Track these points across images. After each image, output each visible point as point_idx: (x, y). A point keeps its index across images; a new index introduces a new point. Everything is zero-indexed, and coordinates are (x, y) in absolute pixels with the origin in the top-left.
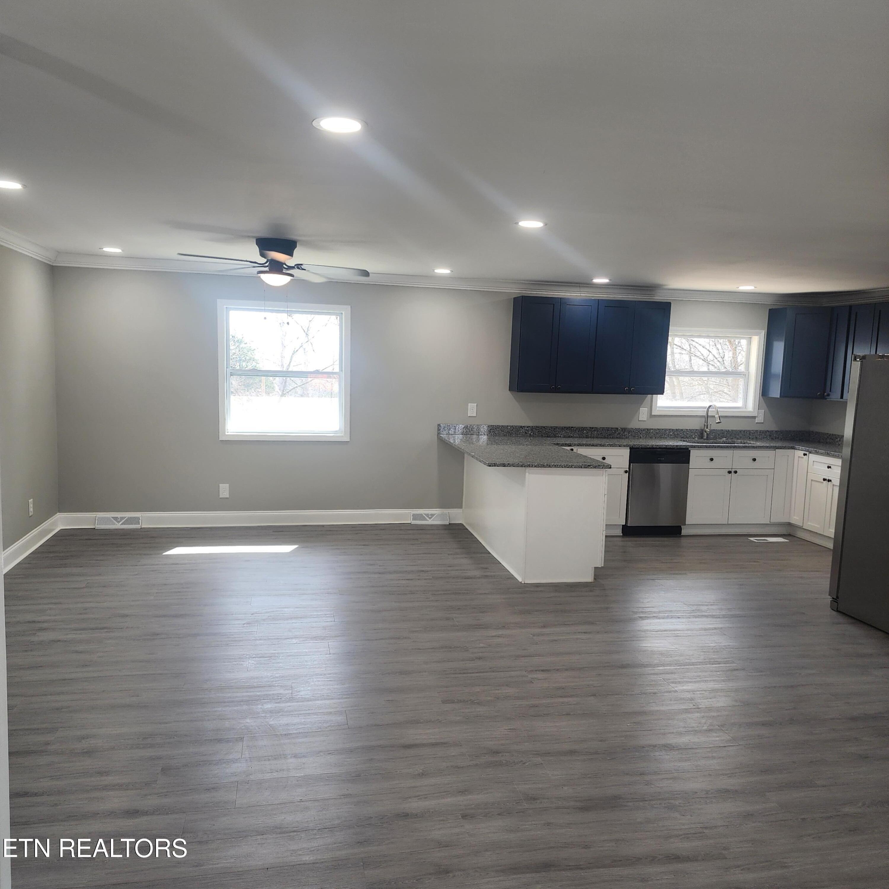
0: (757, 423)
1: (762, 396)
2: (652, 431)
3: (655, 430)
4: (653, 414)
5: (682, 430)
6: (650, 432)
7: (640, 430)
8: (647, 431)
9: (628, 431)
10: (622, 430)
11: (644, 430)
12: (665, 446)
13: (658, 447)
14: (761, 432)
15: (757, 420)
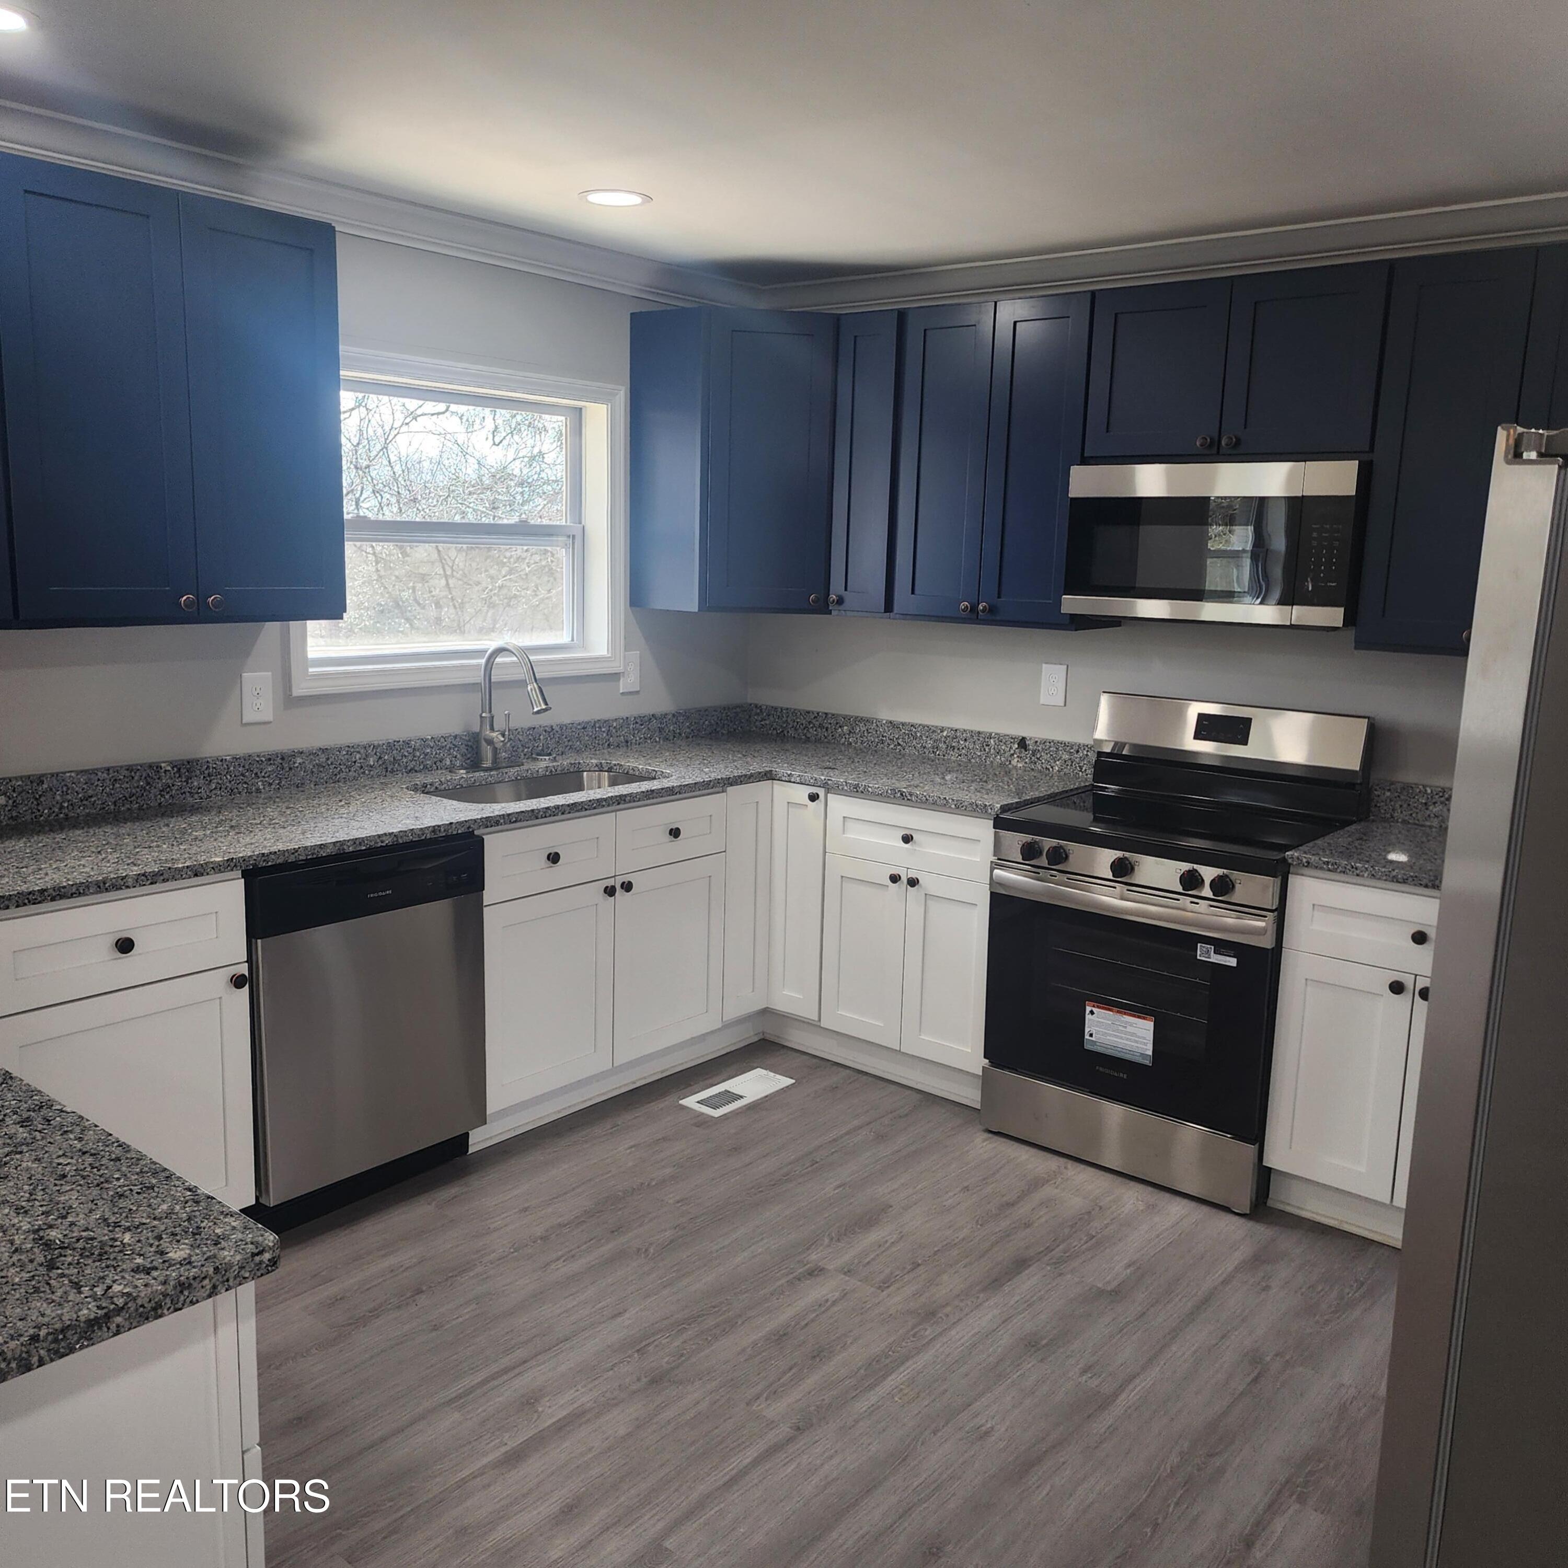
0: (622, 693)
1: (631, 605)
2: (299, 760)
3: (313, 754)
4: (296, 692)
5: (407, 743)
6: (294, 763)
7: (255, 760)
8: (280, 761)
9: (206, 772)
10: (177, 772)
11: (270, 759)
12: (390, 840)
13: (364, 848)
14: (637, 723)
15: (624, 686)
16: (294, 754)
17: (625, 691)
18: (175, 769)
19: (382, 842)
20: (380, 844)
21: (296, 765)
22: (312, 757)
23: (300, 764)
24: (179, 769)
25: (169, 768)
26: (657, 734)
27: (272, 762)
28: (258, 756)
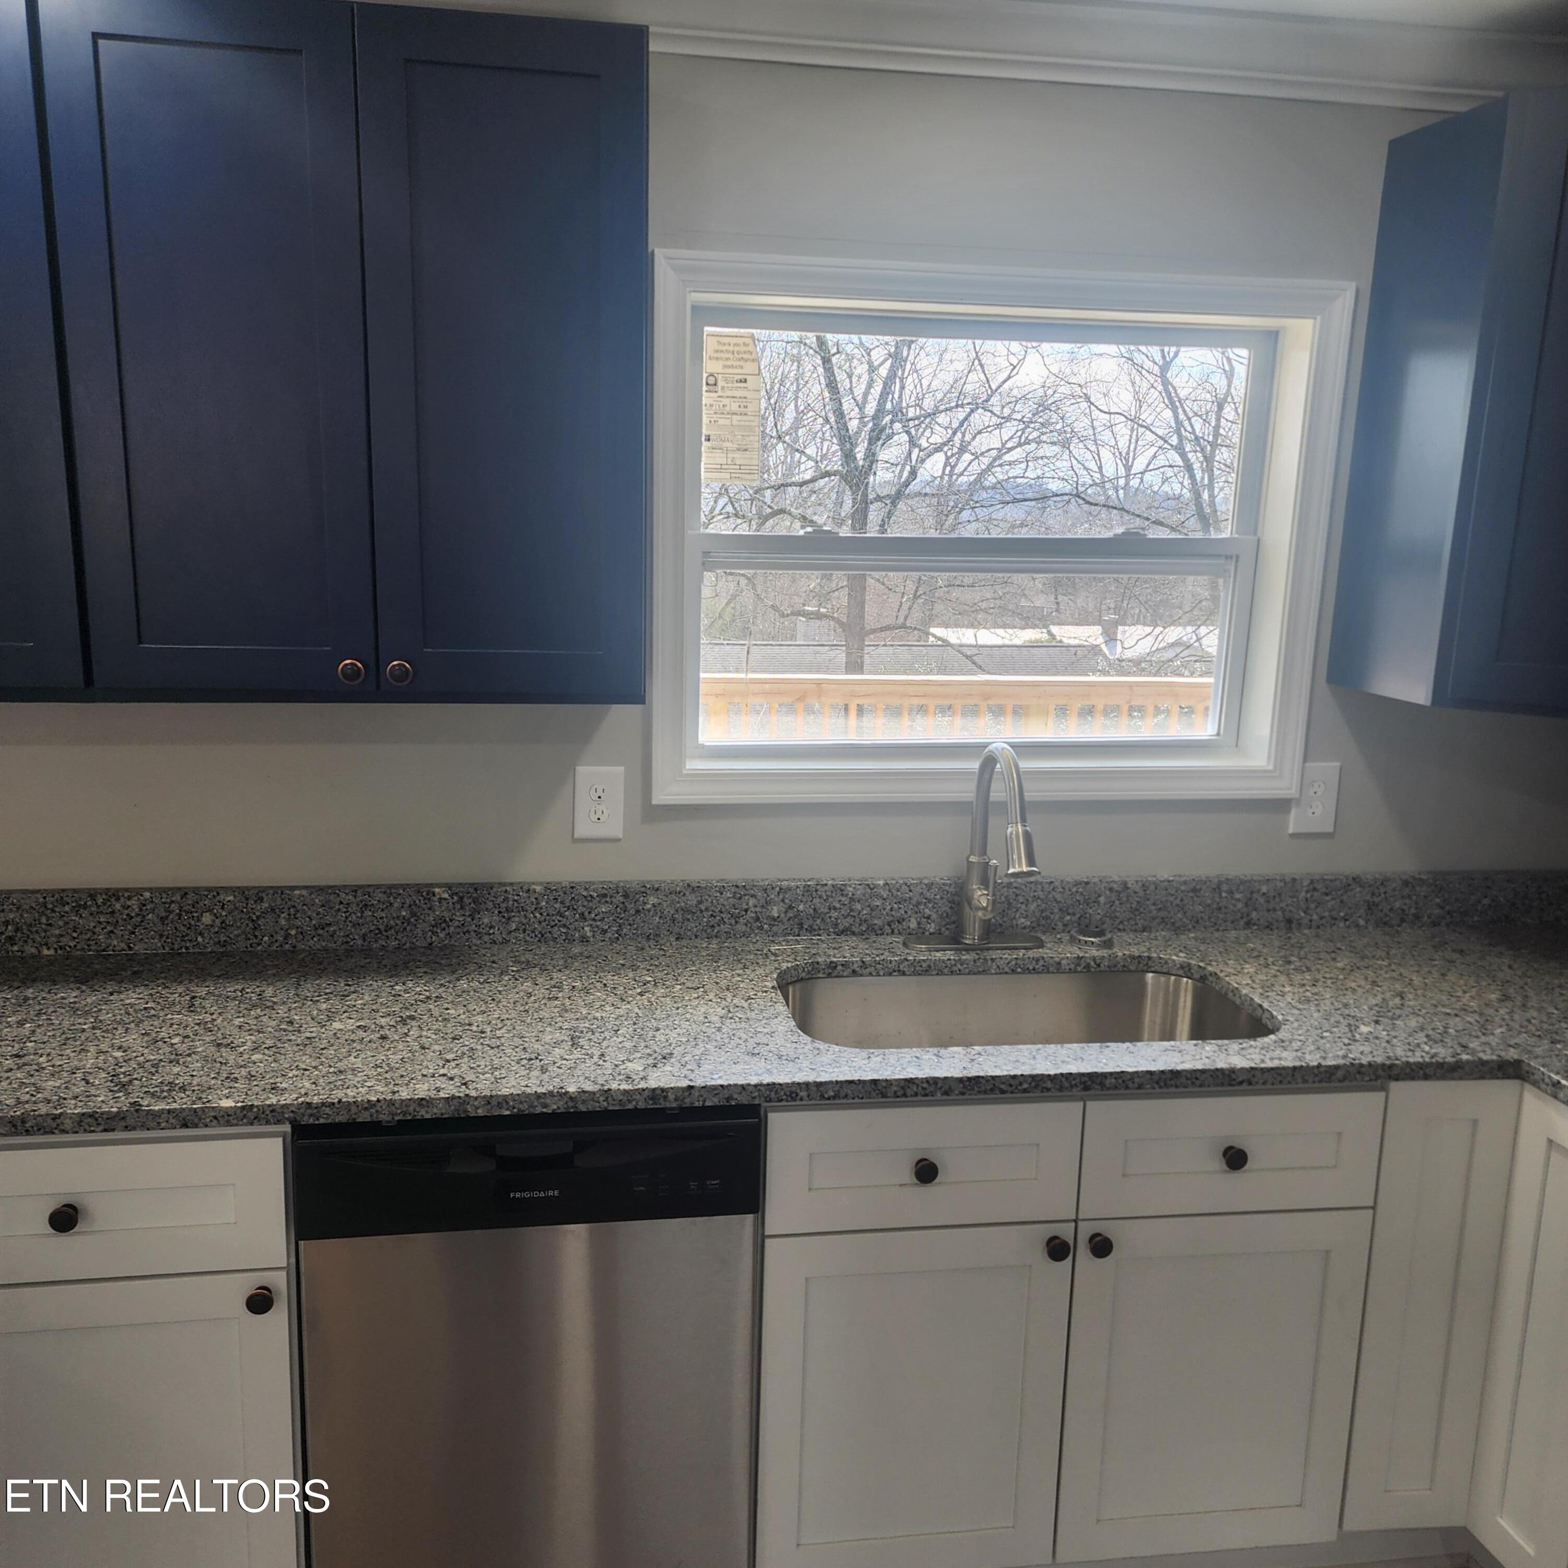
0: (1293, 836)
1: (1330, 679)
2: (652, 900)
3: (676, 892)
4: (660, 797)
5: (840, 890)
6: (645, 903)
7: (580, 894)
8: (622, 899)
9: (504, 905)
10: (458, 902)
11: (605, 896)
12: (561, 1103)
13: (508, 1113)
14: (1315, 889)
15: (1294, 823)
16: (647, 889)
17: (1300, 830)
18: (456, 898)
19: (545, 1106)
20: (539, 1110)
21: (649, 906)
22: (674, 896)
23: (654, 905)
24: (461, 898)
25: (446, 896)
26: (1362, 911)
27: (608, 899)
28: (586, 889)
